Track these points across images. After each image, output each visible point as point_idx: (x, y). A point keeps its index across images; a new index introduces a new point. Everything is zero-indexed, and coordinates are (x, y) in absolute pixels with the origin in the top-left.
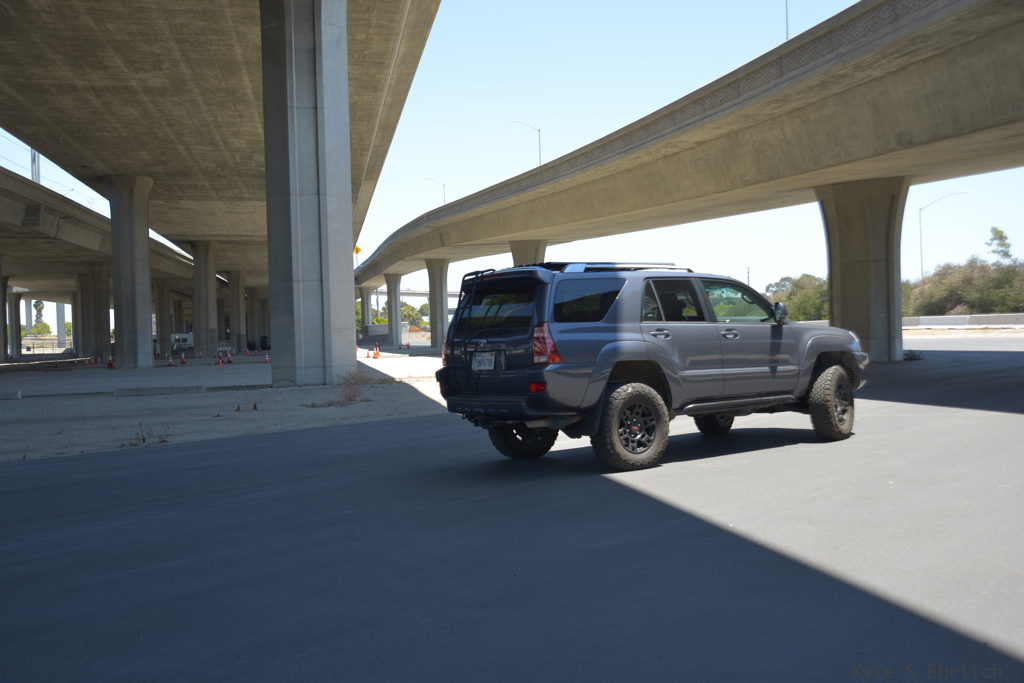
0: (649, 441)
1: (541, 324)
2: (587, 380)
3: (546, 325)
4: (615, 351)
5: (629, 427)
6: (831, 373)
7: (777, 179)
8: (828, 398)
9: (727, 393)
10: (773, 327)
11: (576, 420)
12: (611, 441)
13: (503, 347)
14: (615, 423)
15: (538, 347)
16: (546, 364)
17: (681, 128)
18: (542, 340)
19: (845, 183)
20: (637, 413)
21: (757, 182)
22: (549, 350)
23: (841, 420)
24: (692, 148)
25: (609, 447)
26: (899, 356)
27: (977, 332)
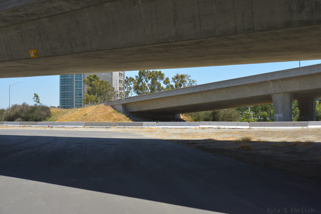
27: (21, 127)
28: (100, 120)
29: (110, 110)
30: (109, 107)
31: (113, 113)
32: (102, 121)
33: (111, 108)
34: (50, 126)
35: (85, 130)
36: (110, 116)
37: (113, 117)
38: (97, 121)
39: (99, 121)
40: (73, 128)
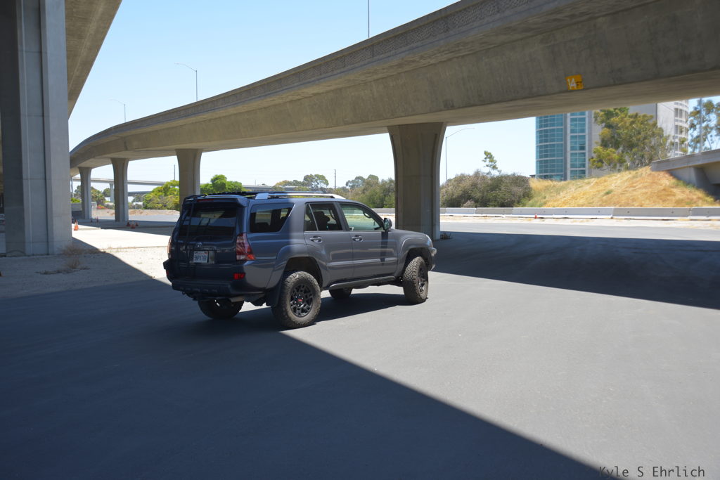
0: (309, 308)
1: (241, 235)
2: (272, 269)
3: (244, 235)
4: (289, 251)
5: (296, 300)
6: (417, 261)
7: (366, 122)
8: (415, 277)
9: (356, 276)
10: (382, 233)
11: (262, 296)
12: (286, 310)
13: (215, 248)
14: (288, 298)
15: (239, 248)
16: (245, 261)
17: (304, 84)
18: (242, 245)
19: (407, 125)
20: (302, 291)
21: (354, 123)
22: (246, 251)
23: (422, 290)
24: (311, 97)
25: (284, 314)
26: (438, 236)
28: (643, 202)
29: (666, 180)
30: (662, 174)
31: (673, 188)
32: (648, 205)
33: (667, 175)
34: (538, 216)
35: (616, 225)
36: (667, 193)
37: (674, 195)
38: (636, 206)
39: (641, 206)
40: (587, 221)
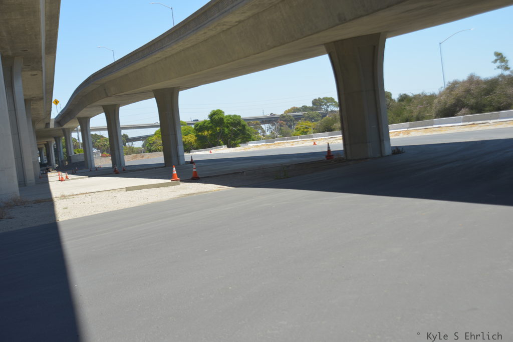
17: (224, 13)
19: (342, 40)
24: (237, 25)
26: (388, 152)
27: (466, 127)
